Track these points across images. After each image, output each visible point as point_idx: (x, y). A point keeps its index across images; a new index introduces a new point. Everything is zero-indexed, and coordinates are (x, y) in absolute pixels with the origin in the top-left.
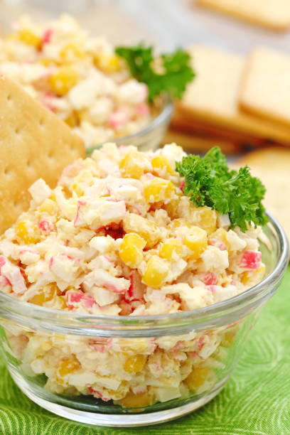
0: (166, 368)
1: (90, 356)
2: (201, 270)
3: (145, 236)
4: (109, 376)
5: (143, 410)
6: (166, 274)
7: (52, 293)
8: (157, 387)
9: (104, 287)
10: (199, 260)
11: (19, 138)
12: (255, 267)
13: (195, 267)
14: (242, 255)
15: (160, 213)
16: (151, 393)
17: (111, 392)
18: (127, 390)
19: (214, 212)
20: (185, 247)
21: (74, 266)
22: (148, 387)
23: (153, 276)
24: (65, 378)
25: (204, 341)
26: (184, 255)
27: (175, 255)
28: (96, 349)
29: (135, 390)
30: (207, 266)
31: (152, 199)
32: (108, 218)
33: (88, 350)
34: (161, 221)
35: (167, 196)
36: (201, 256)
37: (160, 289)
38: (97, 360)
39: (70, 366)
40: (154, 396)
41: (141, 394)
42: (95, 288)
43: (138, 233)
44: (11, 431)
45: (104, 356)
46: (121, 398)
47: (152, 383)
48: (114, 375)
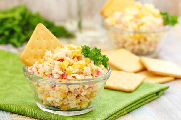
0: (72, 97)
1: (52, 92)
2: (83, 73)
3: (69, 62)
4: (57, 98)
5: (66, 110)
6: (72, 71)
7: (44, 76)
8: (70, 104)
9: (57, 73)
10: (83, 70)
11: (44, 41)
12: (99, 74)
13: (82, 72)
14: (96, 71)
15: (76, 59)
16: (69, 105)
17: (58, 103)
18: (62, 103)
19: (89, 59)
20: (79, 65)
21: (49, 67)
22: (68, 104)
23: (69, 71)
24: (46, 99)
25: (82, 91)
26: (79, 67)
27: (76, 67)
28: (53, 90)
29: (64, 104)
30: (85, 71)
31: (74, 55)
32: (60, 57)
33: (51, 90)
34: (75, 60)
35: (78, 54)
36: (83, 68)
37: (71, 75)
38: (53, 93)
39: (47, 96)
40: (70, 106)
41: (66, 105)
42: (54, 74)
43: (68, 61)
44: (30, 112)
45: (55, 91)
46: (60, 105)
47: (69, 102)
48: (58, 98)
